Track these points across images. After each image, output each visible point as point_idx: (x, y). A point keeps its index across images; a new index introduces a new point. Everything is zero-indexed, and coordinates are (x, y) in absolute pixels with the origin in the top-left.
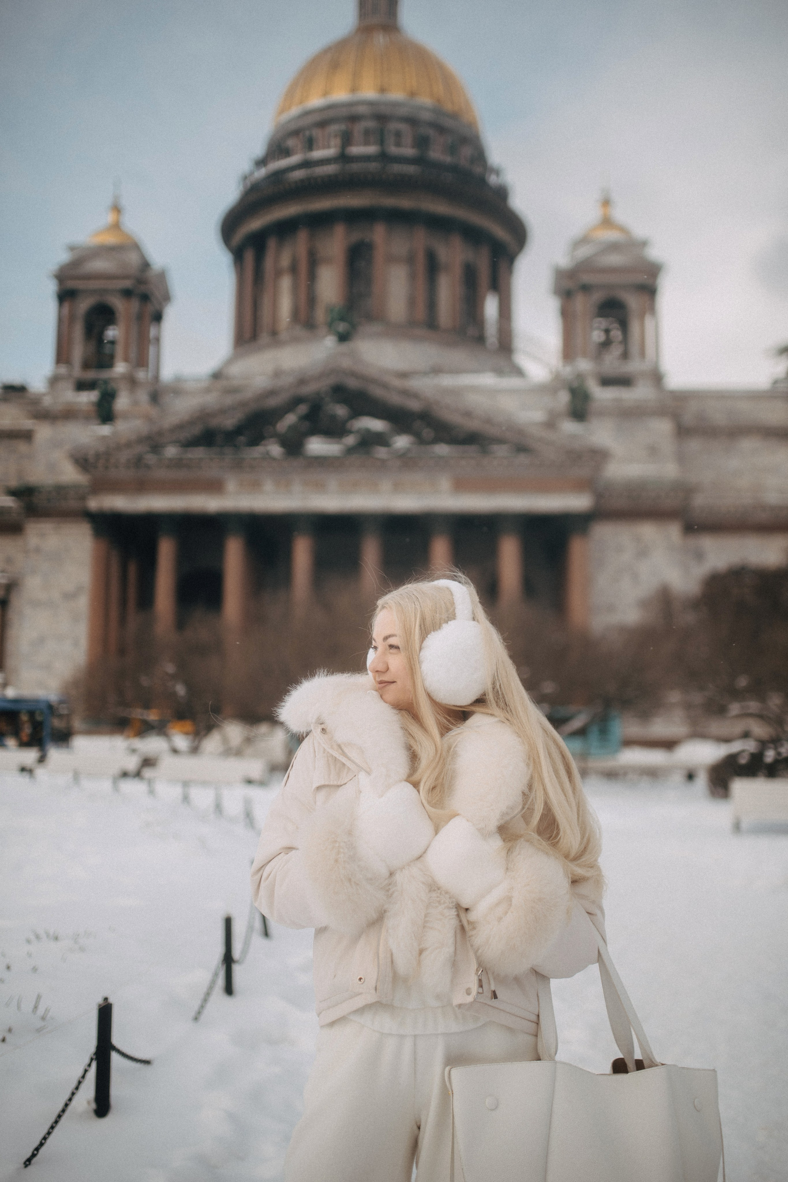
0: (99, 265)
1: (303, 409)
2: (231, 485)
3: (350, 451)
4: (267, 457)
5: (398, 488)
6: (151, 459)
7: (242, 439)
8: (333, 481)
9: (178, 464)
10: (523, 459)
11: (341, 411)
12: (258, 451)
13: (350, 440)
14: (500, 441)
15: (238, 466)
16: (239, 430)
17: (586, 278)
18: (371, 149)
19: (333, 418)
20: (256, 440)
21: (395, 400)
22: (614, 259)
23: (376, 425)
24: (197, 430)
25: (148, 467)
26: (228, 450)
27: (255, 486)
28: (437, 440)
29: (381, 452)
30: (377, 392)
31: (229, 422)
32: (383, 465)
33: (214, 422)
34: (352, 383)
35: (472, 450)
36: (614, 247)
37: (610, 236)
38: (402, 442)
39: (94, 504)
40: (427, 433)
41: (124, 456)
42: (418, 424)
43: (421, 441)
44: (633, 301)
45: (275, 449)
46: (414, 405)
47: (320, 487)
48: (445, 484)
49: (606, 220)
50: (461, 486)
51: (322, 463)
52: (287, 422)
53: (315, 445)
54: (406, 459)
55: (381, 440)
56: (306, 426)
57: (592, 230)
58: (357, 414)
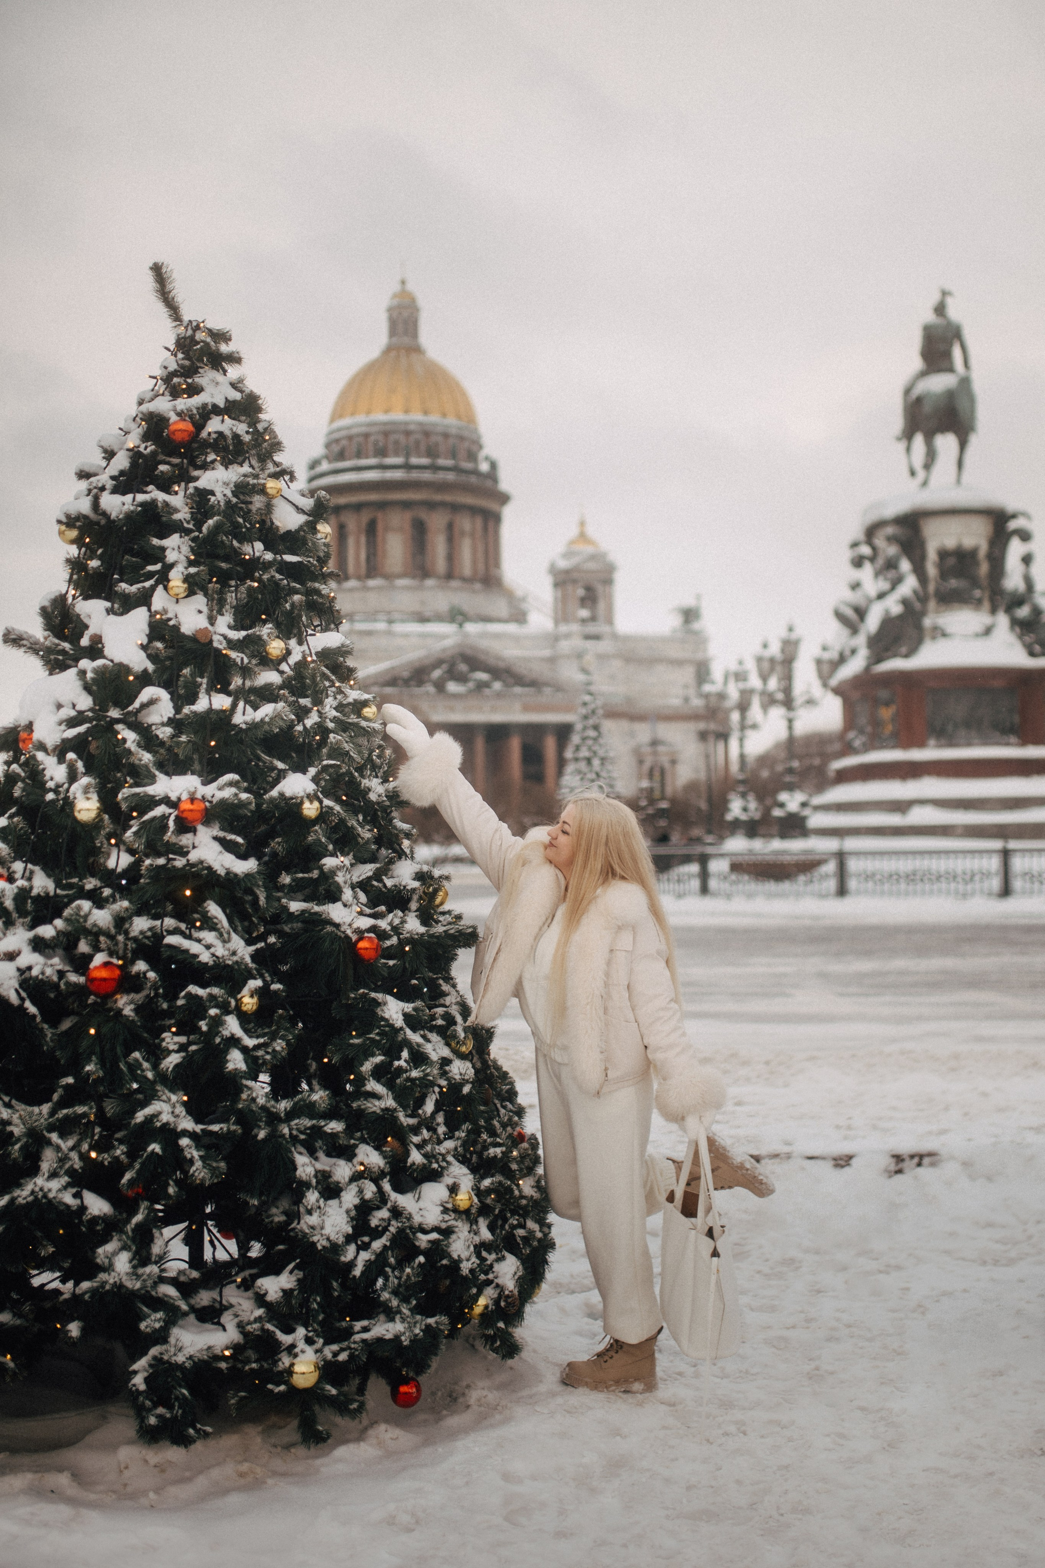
1: (445, 667)
3: (470, 691)
4: (427, 693)
5: (494, 710)
7: (412, 683)
8: (460, 706)
10: (560, 695)
11: (464, 668)
12: (422, 689)
13: (471, 685)
14: (547, 684)
16: (410, 678)
17: (575, 575)
18: (425, 461)
19: (461, 672)
20: (420, 683)
21: (492, 662)
22: (591, 566)
23: (484, 676)
24: (387, 677)
26: (406, 688)
28: (515, 685)
29: (487, 691)
30: (482, 657)
31: (406, 674)
32: (487, 697)
34: (469, 652)
35: (533, 689)
36: (592, 557)
37: (589, 549)
38: (497, 686)
40: (511, 680)
42: (504, 676)
43: (506, 685)
44: (600, 588)
45: (431, 689)
46: (501, 665)
47: (452, 709)
48: (518, 706)
49: (583, 537)
50: (526, 708)
51: (455, 696)
52: (437, 674)
53: (452, 687)
54: (499, 695)
55: (487, 685)
56: (447, 676)
57: (574, 542)
58: (473, 670)
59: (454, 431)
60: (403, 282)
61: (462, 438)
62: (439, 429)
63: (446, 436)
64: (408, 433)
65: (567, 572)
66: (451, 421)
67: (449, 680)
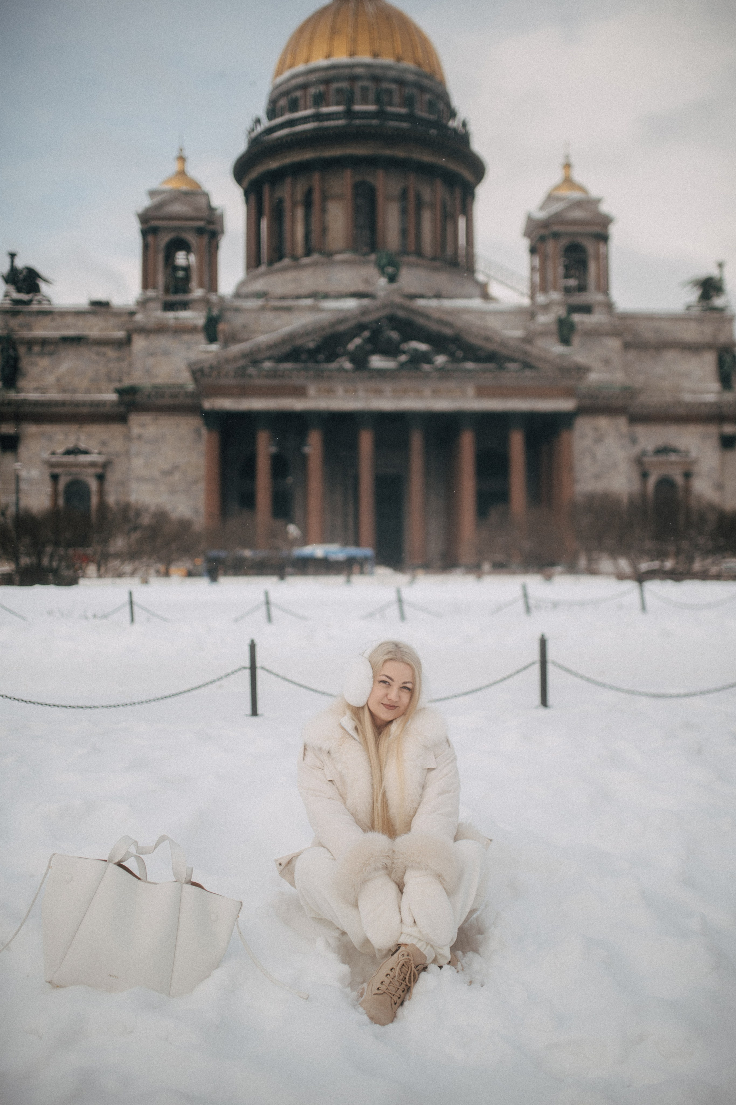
0: (177, 208)
1: (366, 334)
2: (312, 391)
3: (402, 366)
4: (341, 370)
5: (436, 393)
6: (252, 370)
7: (321, 357)
8: (387, 387)
9: (274, 374)
10: (528, 373)
11: (394, 335)
12: (333, 365)
13: (403, 358)
14: (511, 359)
15: (319, 376)
16: (318, 350)
17: (557, 228)
18: (372, 108)
19: (389, 340)
20: (331, 357)
21: (434, 327)
22: (578, 214)
23: (423, 347)
24: (286, 349)
25: (250, 376)
26: (311, 365)
27: (330, 392)
28: (465, 359)
29: (426, 367)
30: (420, 321)
32: (427, 376)
33: (299, 342)
34: (401, 314)
35: (491, 366)
36: (579, 204)
37: (576, 195)
38: (440, 360)
39: (207, 404)
40: (460, 354)
41: (230, 368)
42: (452, 347)
43: (453, 358)
44: (590, 246)
45: (348, 365)
46: (448, 331)
47: (379, 392)
48: (471, 391)
49: (568, 181)
50: (482, 392)
51: (381, 373)
52: (354, 344)
53: (377, 362)
54: (443, 373)
55: (425, 358)
56: (369, 347)
57: (557, 188)
58: (407, 338)
59: (411, 77)
61: (422, 89)
62: (392, 74)
63: (400, 82)
64: (353, 79)
65: (545, 224)
66: (408, 64)
67: (374, 352)
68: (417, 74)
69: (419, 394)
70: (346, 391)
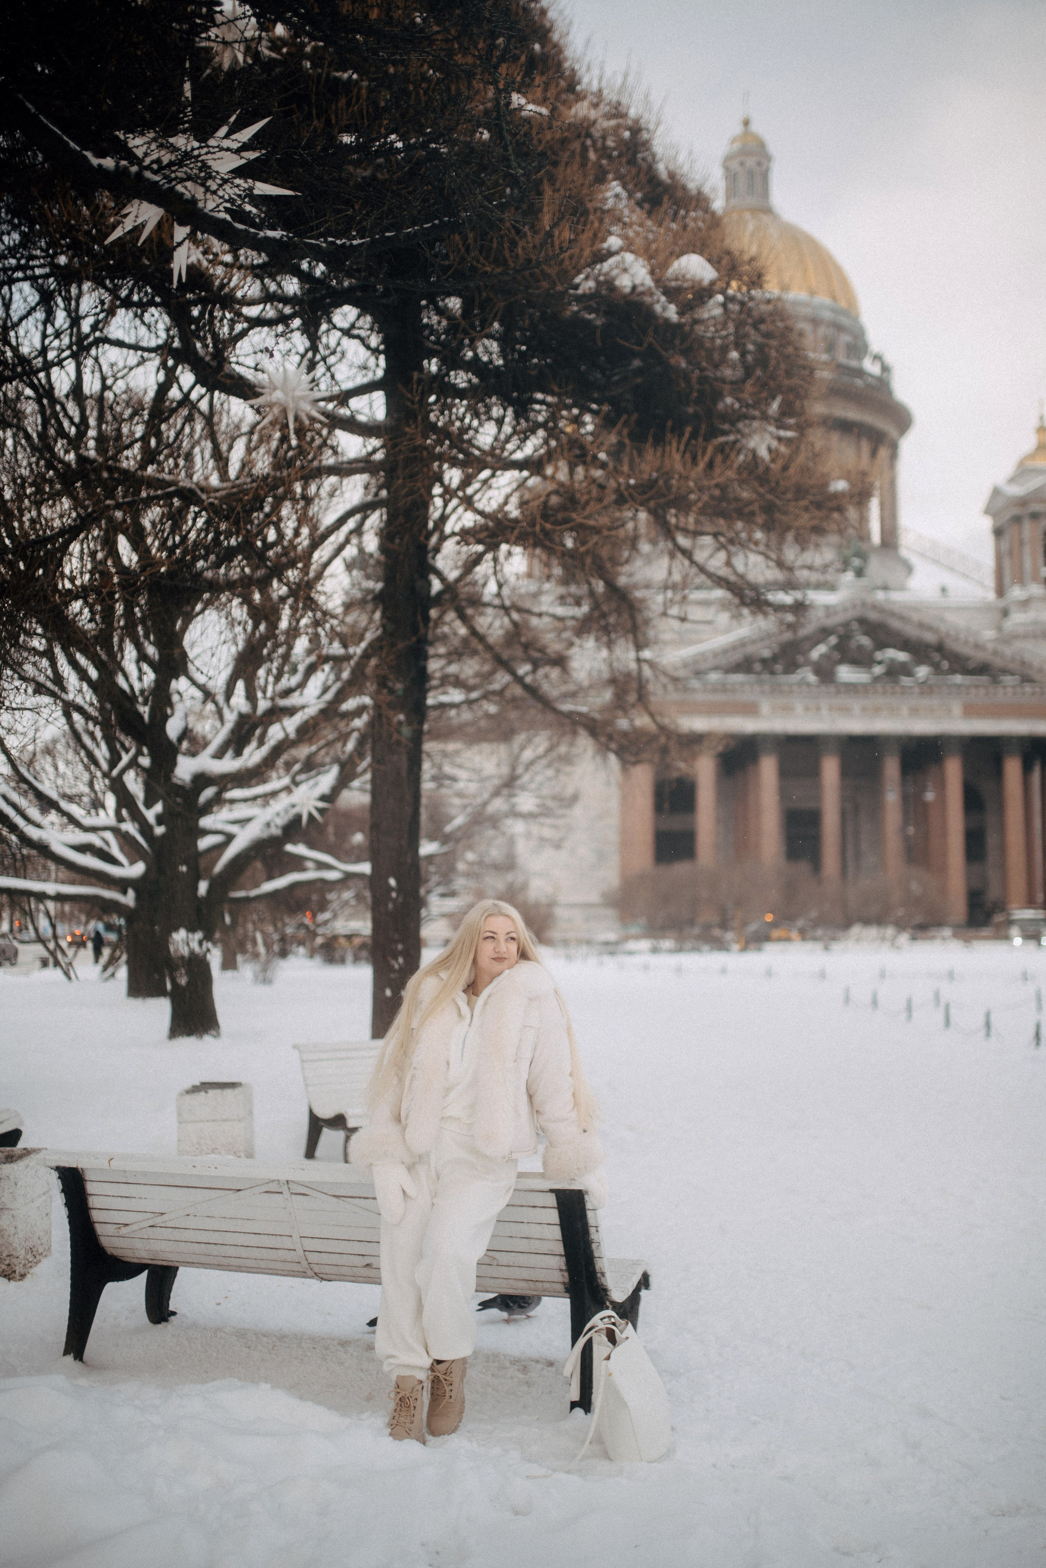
1: (833, 640)
2: (765, 708)
3: (876, 679)
4: (803, 683)
5: (914, 712)
6: (695, 684)
7: (779, 667)
8: (856, 704)
9: (723, 688)
10: (1028, 688)
11: (865, 641)
12: (794, 678)
13: (878, 670)
14: (1005, 671)
15: (776, 690)
16: (775, 658)
17: (1036, 507)
19: (860, 647)
20: (792, 667)
21: (911, 632)
23: (902, 656)
24: (737, 656)
25: (694, 690)
26: (766, 677)
27: (788, 709)
28: (952, 671)
29: (905, 681)
30: (896, 624)
31: (765, 651)
32: (905, 691)
33: (750, 649)
34: (873, 616)
35: (984, 679)
38: (923, 671)
40: (944, 664)
42: (936, 657)
43: (937, 669)
45: (812, 678)
46: (930, 637)
47: (845, 711)
48: (957, 709)
50: (970, 711)
51: (852, 688)
52: (818, 652)
53: (846, 673)
54: (926, 688)
55: (905, 670)
56: (837, 656)
57: (1031, 456)
58: (881, 645)
59: (827, 315)
60: (746, 123)
61: (839, 328)
62: (808, 311)
63: (815, 321)
65: (1023, 502)
66: (822, 299)
67: (841, 662)
68: (834, 310)
69: (894, 712)
70: (807, 709)
